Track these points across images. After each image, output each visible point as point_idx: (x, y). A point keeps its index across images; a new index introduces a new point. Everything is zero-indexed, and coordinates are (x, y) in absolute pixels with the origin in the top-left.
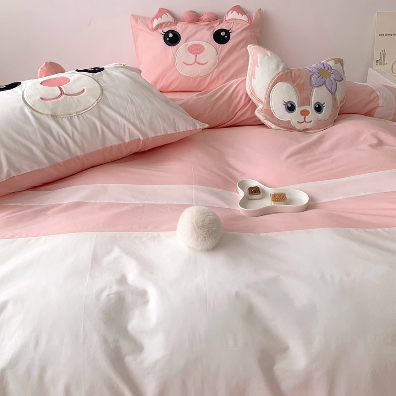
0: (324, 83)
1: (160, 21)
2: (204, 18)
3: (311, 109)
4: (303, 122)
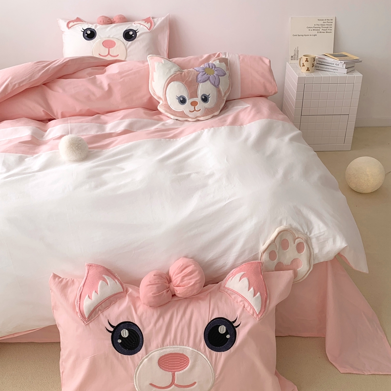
0: (209, 79)
4: (194, 111)
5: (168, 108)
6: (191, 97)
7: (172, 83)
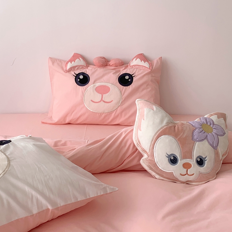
0: (206, 138)
1: (74, 64)
2: (111, 63)
3: (193, 162)
4: (186, 175)
5: (154, 165)
6: (184, 157)
7: (163, 136)
